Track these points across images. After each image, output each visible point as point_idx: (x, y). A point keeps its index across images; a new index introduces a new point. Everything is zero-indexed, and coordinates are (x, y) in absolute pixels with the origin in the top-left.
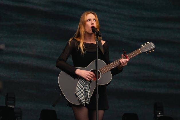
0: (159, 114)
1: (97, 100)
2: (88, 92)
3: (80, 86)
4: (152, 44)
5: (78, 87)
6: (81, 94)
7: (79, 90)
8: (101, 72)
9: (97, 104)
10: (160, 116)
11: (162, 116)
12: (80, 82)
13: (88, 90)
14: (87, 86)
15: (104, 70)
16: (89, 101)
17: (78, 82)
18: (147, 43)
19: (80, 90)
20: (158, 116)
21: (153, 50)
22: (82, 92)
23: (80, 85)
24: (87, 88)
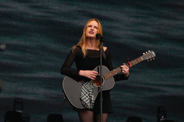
0: (162, 118)
1: (101, 104)
2: (92, 97)
3: (84, 91)
4: (153, 53)
5: (83, 92)
6: (86, 98)
7: (83, 94)
8: (104, 77)
9: (101, 107)
10: (163, 119)
11: (165, 119)
12: (84, 87)
13: (92, 95)
14: (91, 91)
15: (107, 76)
16: (92, 105)
17: (83, 87)
18: (148, 52)
19: (85, 95)
20: (161, 120)
21: (154, 59)
22: (87, 97)
23: (85, 89)
24: (91, 93)
